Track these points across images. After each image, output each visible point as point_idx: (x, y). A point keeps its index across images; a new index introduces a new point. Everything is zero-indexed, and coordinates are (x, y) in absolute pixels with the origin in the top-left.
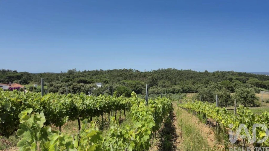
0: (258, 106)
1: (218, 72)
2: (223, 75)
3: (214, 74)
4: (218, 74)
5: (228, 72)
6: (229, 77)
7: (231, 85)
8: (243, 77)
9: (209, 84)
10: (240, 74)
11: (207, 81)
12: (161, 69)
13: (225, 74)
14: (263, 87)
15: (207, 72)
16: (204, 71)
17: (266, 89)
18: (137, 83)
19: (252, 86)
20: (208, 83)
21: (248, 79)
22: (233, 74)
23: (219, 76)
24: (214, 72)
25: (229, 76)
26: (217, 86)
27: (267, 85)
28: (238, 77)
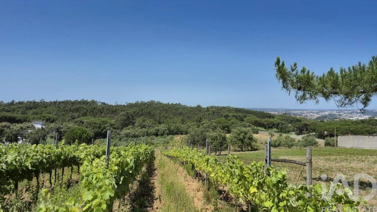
0: (256, 150)
1: (212, 107)
2: (218, 111)
3: (208, 109)
4: (213, 109)
5: (224, 108)
6: (224, 114)
7: (227, 123)
8: (240, 114)
9: (202, 123)
10: (238, 110)
11: (200, 119)
12: (139, 102)
13: (221, 109)
14: (262, 127)
15: (199, 106)
16: (196, 106)
17: (265, 128)
18: (103, 122)
19: (250, 125)
20: (201, 121)
21: (246, 116)
22: (229, 109)
23: (213, 113)
24: (207, 107)
25: (224, 112)
26: (211, 125)
27: (266, 123)
28: (235, 114)
